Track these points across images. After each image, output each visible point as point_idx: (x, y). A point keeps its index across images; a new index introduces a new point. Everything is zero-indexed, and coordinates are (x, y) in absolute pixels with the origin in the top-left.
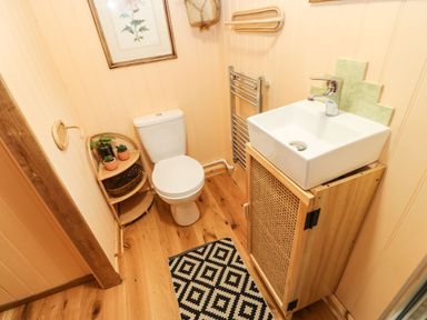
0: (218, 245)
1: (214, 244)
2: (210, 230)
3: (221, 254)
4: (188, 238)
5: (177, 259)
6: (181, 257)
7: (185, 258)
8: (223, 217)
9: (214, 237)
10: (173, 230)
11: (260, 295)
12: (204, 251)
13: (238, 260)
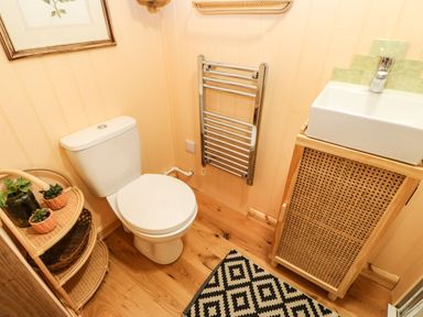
0: (227, 265)
1: (222, 265)
2: (206, 253)
3: (237, 272)
4: (187, 275)
5: (193, 308)
6: (197, 303)
7: (202, 302)
8: (209, 231)
9: (216, 258)
10: (161, 275)
11: (299, 293)
12: (217, 280)
13: (258, 270)
